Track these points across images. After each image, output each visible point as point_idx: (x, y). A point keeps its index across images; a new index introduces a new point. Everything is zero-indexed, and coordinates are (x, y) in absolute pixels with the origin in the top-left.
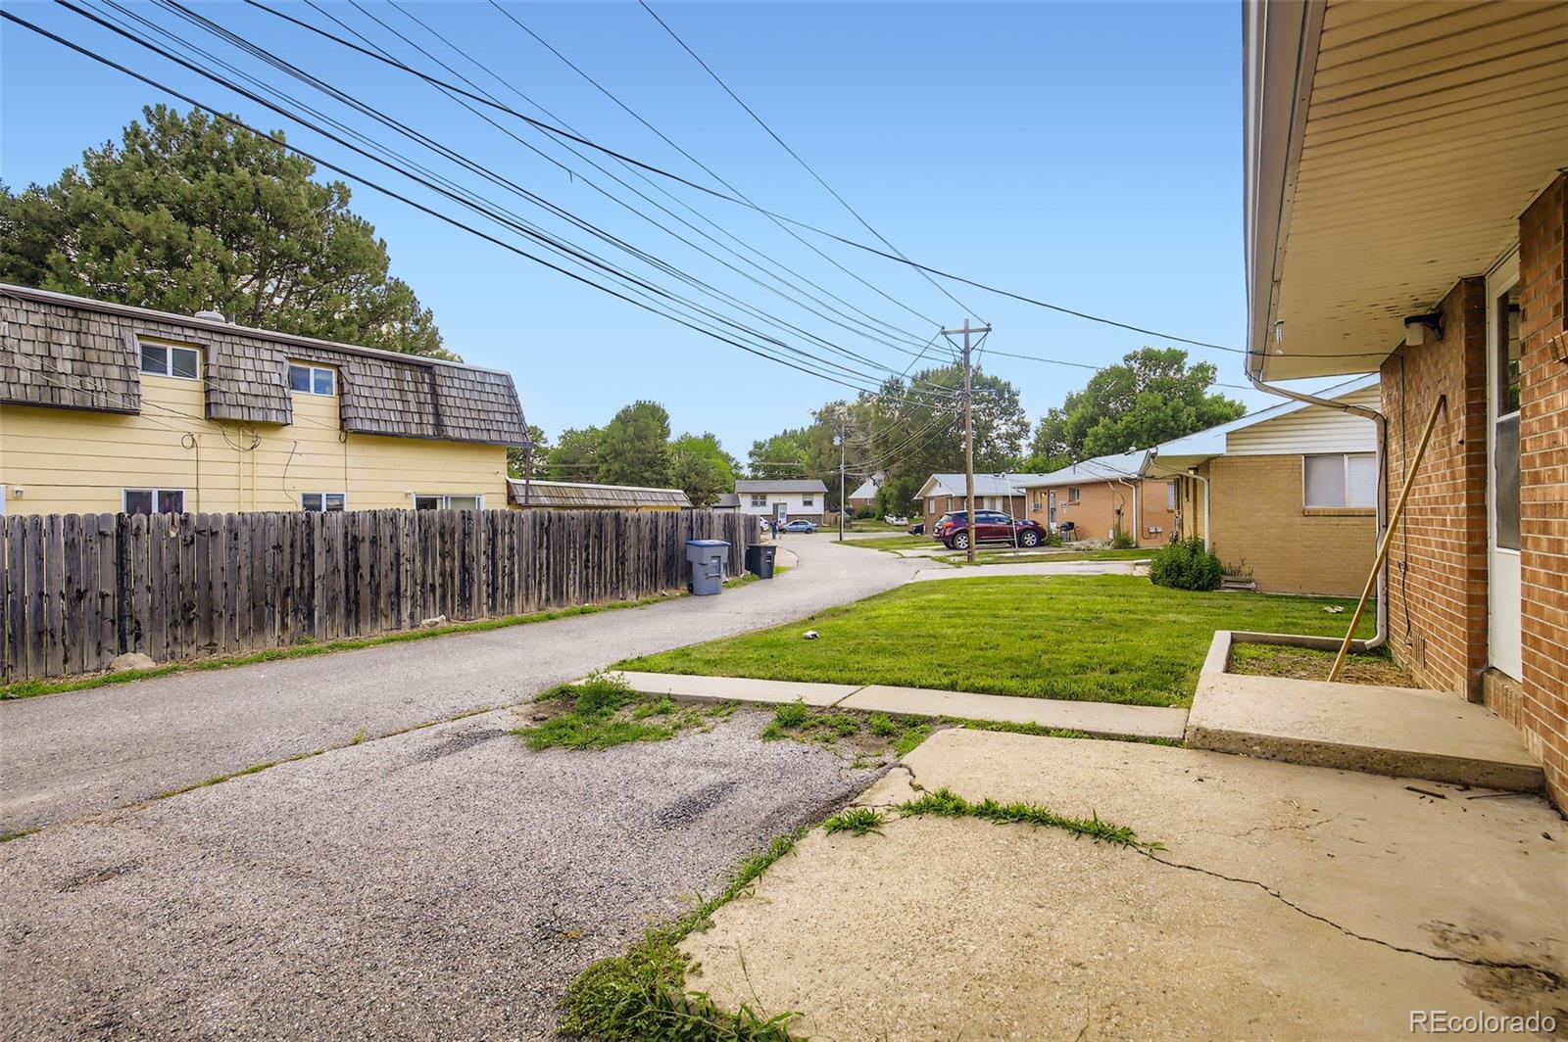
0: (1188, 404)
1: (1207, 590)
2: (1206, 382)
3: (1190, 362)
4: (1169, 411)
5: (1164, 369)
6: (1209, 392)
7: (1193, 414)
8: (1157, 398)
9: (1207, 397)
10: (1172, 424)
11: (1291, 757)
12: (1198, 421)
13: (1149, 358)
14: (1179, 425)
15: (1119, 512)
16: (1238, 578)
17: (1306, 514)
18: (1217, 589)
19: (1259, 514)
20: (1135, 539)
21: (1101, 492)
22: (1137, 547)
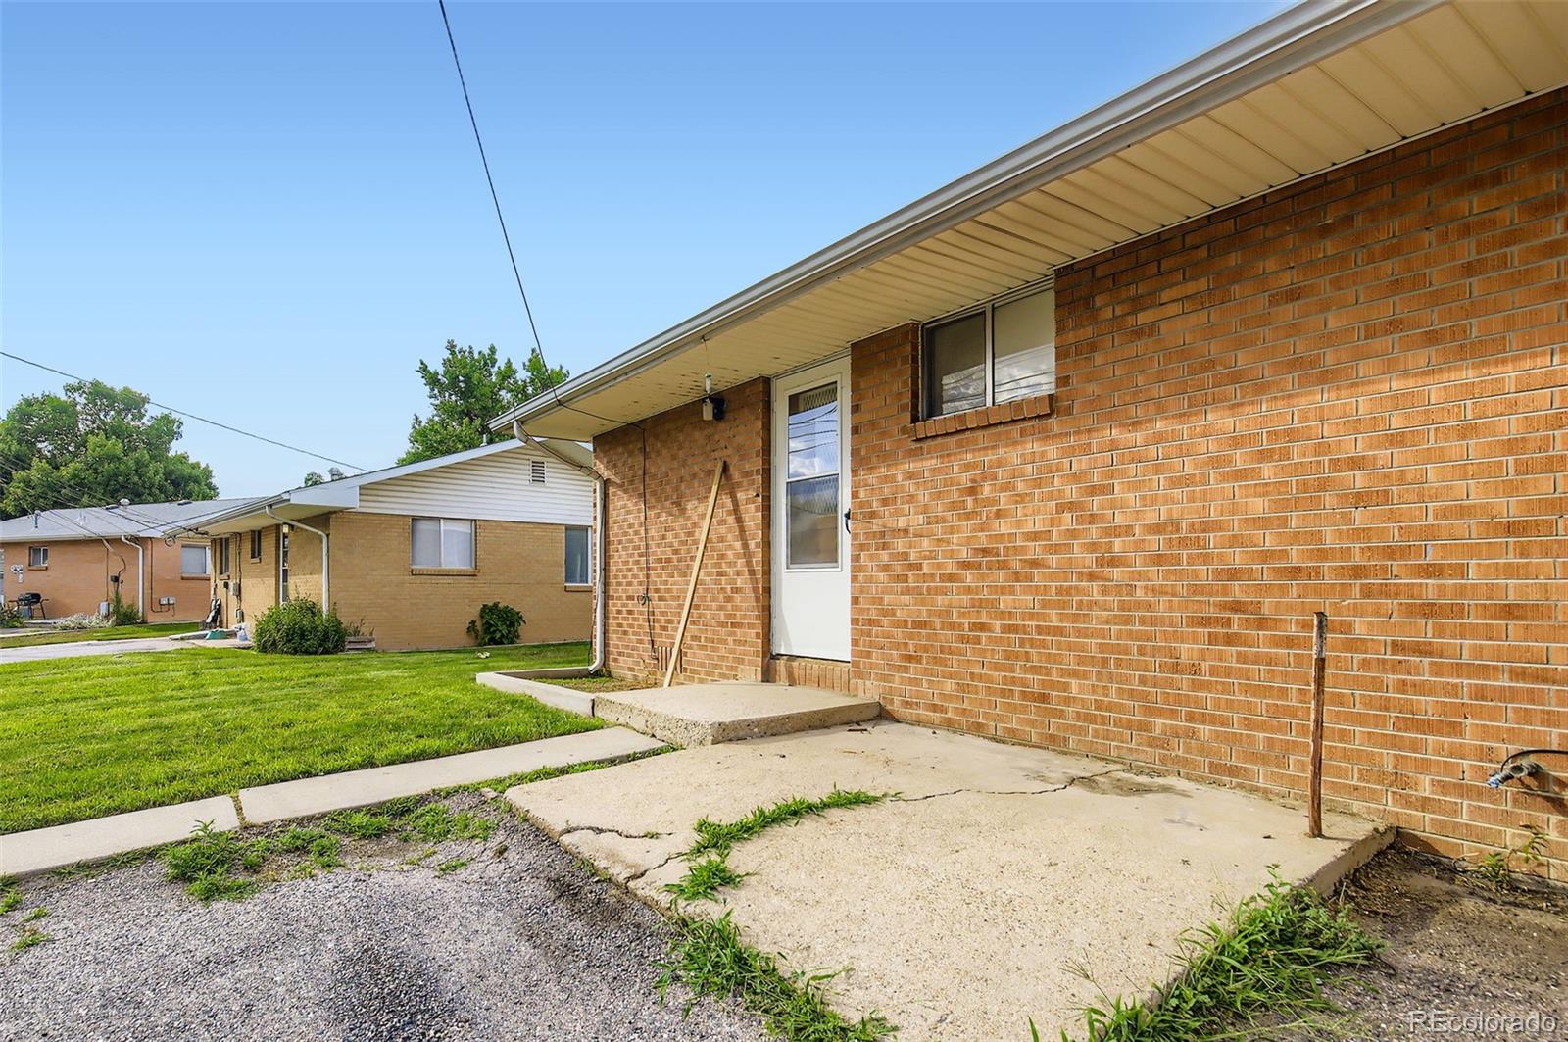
0: (153, 457)
1: (332, 653)
2: (174, 435)
3: (152, 411)
4: (132, 463)
5: (118, 413)
6: (176, 448)
7: (161, 471)
8: (115, 446)
9: (172, 453)
10: (136, 479)
11: (775, 731)
12: (166, 480)
13: (98, 393)
14: (144, 482)
15: (116, 580)
16: (359, 638)
17: (412, 573)
18: (341, 651)
19: (375, 573)
20: (140, 614)
21: (98, 551)
22: (144, 622)
